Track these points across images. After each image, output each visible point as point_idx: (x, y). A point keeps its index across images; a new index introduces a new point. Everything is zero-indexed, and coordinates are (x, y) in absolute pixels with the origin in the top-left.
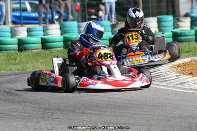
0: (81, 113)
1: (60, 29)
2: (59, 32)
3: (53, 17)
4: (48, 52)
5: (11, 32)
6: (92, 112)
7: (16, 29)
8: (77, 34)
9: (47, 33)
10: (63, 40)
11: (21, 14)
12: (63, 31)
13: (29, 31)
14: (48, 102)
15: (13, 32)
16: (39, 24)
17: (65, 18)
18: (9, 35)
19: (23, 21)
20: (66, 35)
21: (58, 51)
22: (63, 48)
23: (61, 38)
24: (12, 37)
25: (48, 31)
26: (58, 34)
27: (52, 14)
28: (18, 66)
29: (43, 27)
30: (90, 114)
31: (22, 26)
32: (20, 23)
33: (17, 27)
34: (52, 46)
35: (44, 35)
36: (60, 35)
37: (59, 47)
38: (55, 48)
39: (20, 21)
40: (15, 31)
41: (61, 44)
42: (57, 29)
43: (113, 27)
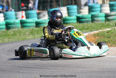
0: (17, 72)
1: (4, 16)
6: (24, 71)
8: (15, 19)
10: (5, 24)
12: (6, 18)
17: (7, 9)
20: (7, 21)
21: (2, 31)
22: (5, 29)
26: (2, 20)
30: (23, 72)
36: (4, 21)
37: (3, 29)
41: (4, 27)
42: (2, 17)
43: (38, 14)
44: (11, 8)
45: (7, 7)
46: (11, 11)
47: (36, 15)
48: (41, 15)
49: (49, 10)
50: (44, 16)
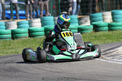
1: (41, 22)
2: (40, 24)
5: (5, 25)
7: (9, 23)
8: (54, 25)
9: (32, 25)
10: (44, 30)
12: (43, 24)
13: (18, 24)
14: (37, 76)
15: (7, 25)
16: (26, 19)
17: (44, 14)
18: (4, 27)
19: (14, 17)
20: (46, 26)
23: (43, 29)
24: (6, 29)
25: (32, 24)
26: (39, 26)
29: (29, 21)
31: (13, 21)
33: (10, 21)
34: (37, 35)
35: (30, 27)
36: (41, 27)
37: (41, 36)
38: (39, 36)
40: (9, 25)
42: (39, 22)
45: (45, 12)
46: (49, 16)
47: (77, 21)
50: (86, 21)
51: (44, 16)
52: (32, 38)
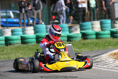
1: (34, 30)
2: (33, 32)
3: (28, 22)
4: (25, 46)
7: (4, 30)
8: (46, 33)
9: (25, 33)
10: (35, 37)
11: (7, 19)
12: (36, 31)
13: (12, 32)
16: (19, 26)
17: (37, 22)
19: (8, 25)
20: (38, 34)
21: (32, 45)
22: (35, 43)
24: (1, 36)
25: (26, 31)
27: (28, 20)
28: (5, 55)
29: (22, 28)
31: (8, 28)
32: (7, 26)
34: (28, 42)
35: (23, 34)
36: (33, 34)
38: (31, 43)
39: (6, 25)
40: (3, 32)
41: (35, 40)
42: (32, 30)
43: (70, 28)
44: (41, 21)
45: (37, 20)
46: (42, 24)
47: (68, 29)
48: (73, 29)
49: (81, 23)
50: (76, 29)
51: (37, 24)
52: (24, 45)
